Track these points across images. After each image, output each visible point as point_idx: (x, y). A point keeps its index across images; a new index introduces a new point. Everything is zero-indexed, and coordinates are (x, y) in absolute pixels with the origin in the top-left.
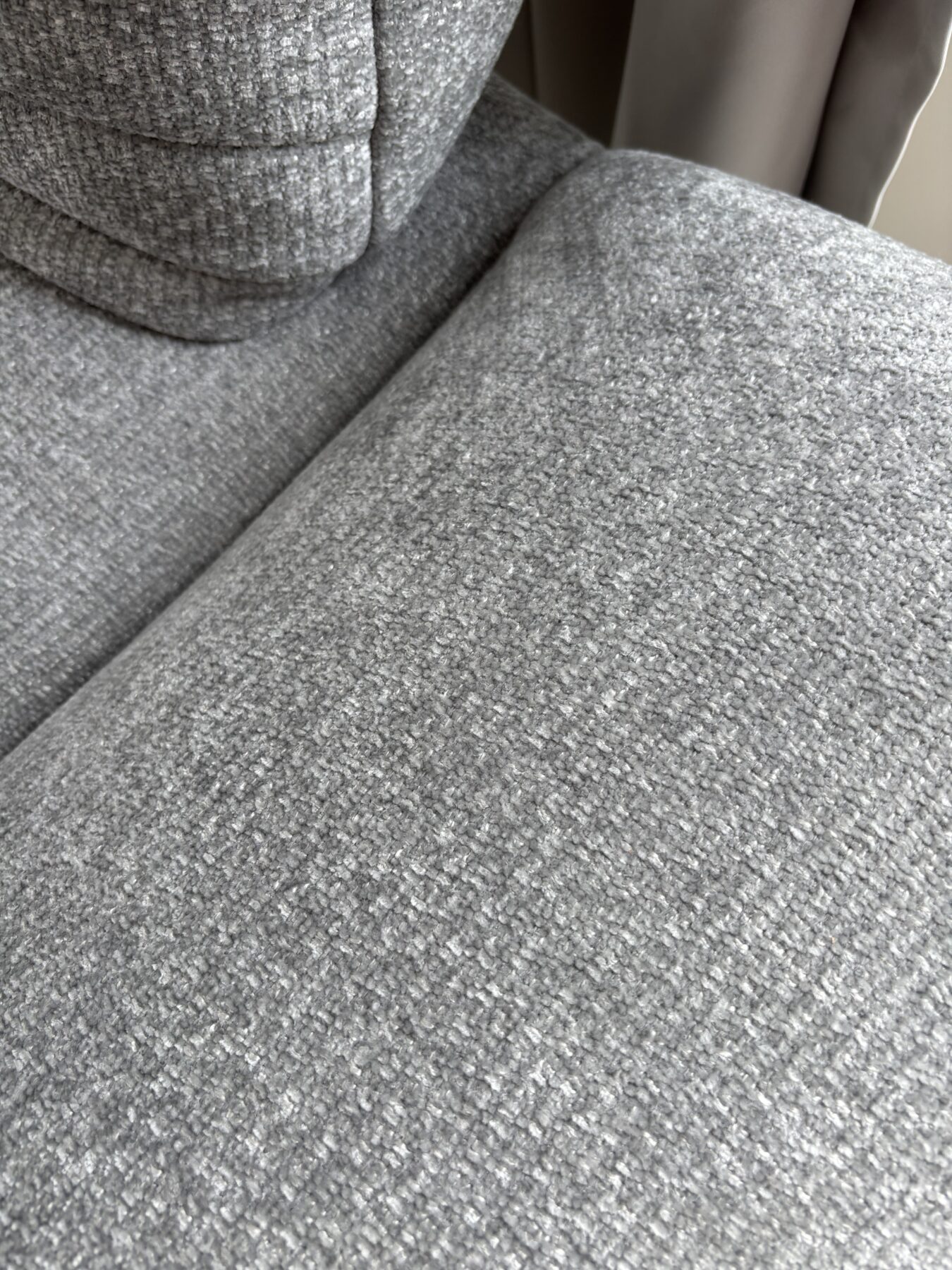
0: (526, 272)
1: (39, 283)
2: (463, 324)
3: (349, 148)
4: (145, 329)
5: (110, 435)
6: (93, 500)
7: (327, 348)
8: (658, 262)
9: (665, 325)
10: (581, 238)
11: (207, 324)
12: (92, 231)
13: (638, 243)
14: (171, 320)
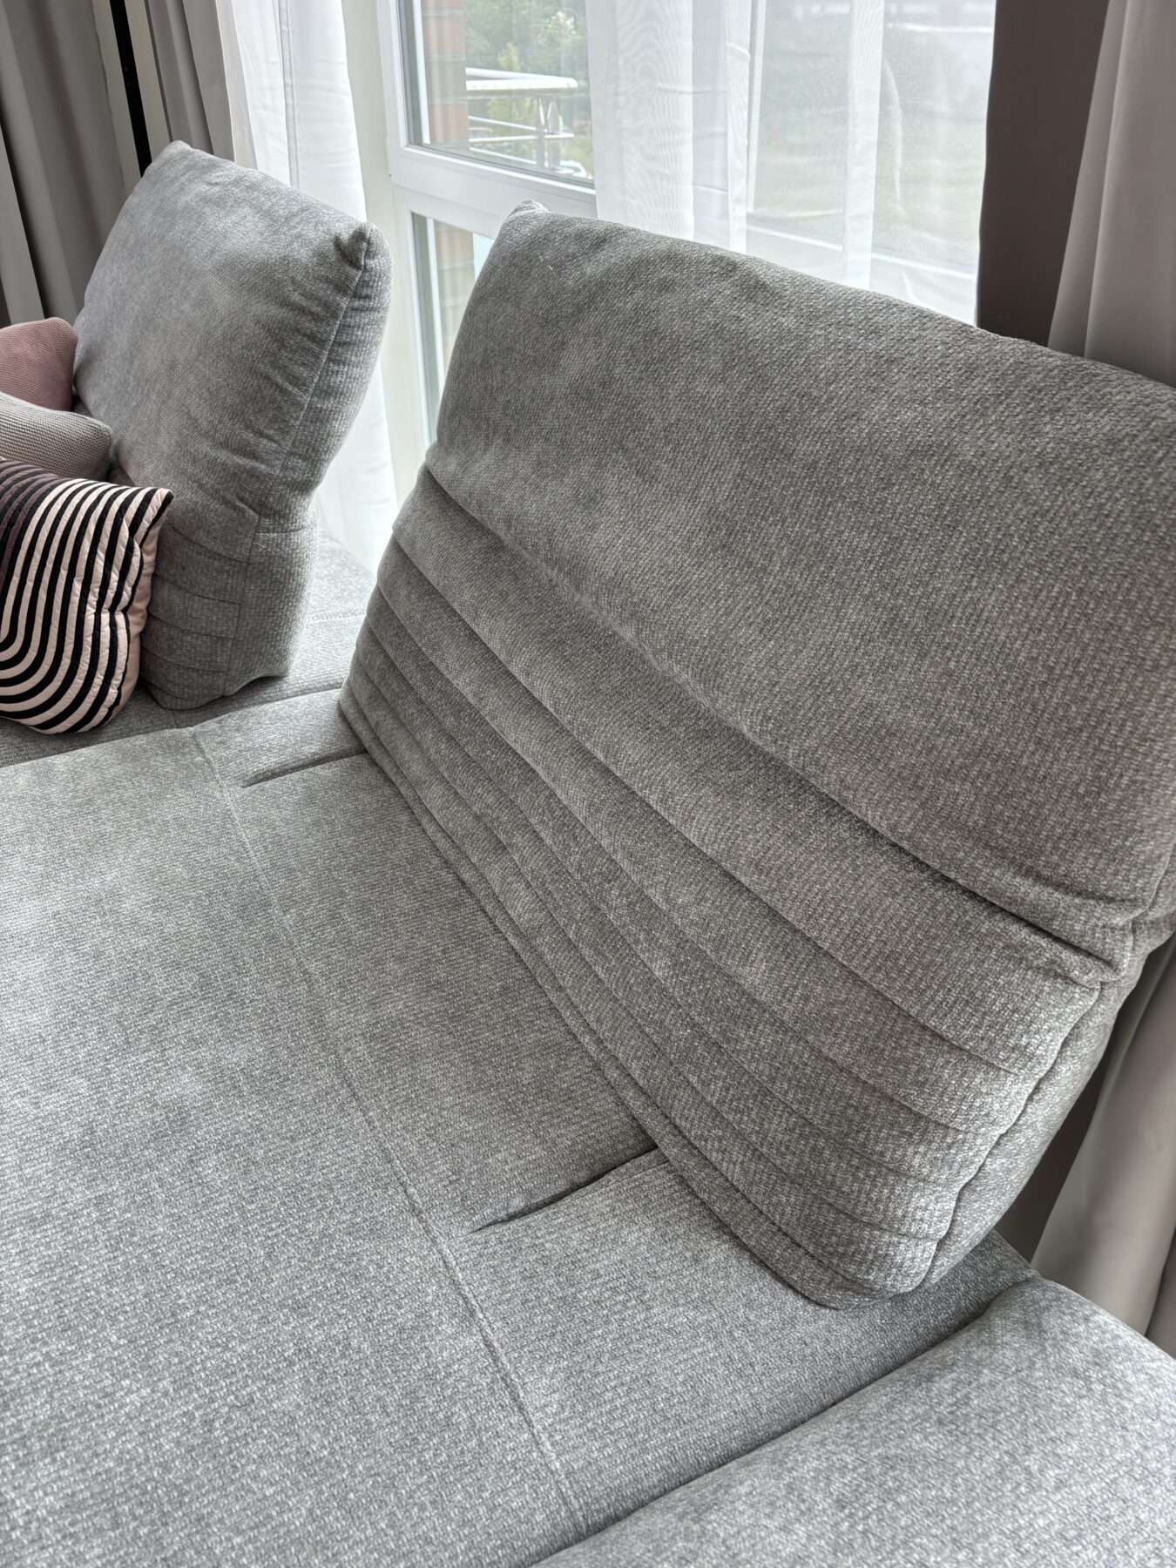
0: (1004, 1327)
1: (744, 1247)
2: (968, 1342)
3: (929, 1243)
4: (791, 1287)
5: (766, 1334)
6: (751, 1365)
7: (882, 1330)
8: (1073, 1344)
9: (1075, 1374)
10: (1034, 1321)
11: (826, 1296)
12: (786, 1234)
13: (1063, 1332)
14: (809, 1288)
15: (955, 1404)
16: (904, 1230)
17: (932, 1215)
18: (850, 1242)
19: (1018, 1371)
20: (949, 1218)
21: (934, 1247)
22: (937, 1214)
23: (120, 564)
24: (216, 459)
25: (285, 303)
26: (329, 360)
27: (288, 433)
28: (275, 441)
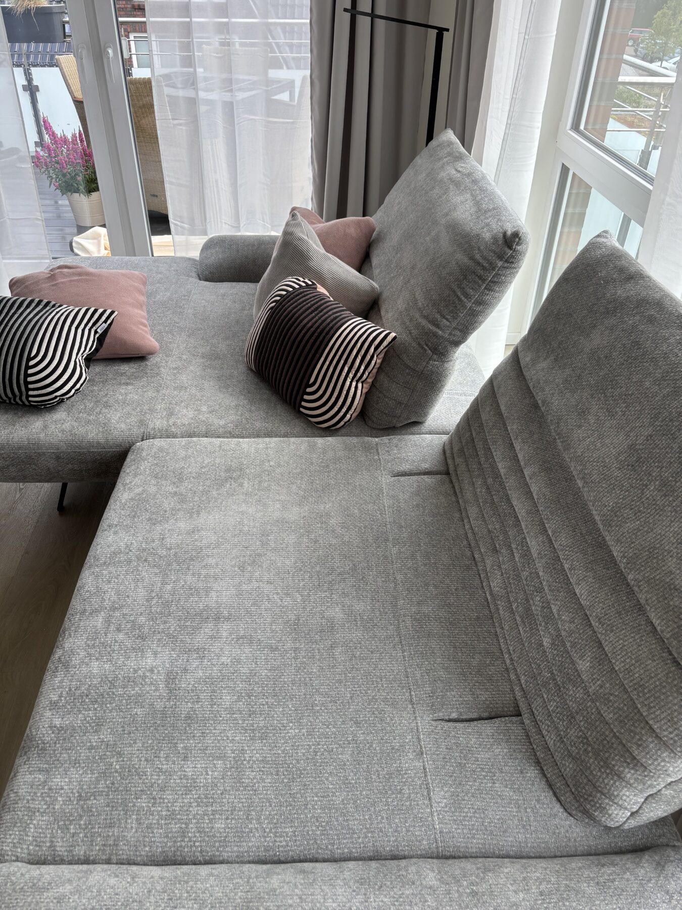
0: (647, 860)
1: (544, 775)
2: (628, 859)
3: (627, 811)
4: (560, 801)
5: (541, 816)
6: (530, 825)
7: (595, 837)
8: (674, 881)
9: (667, 892)
10: (662, 864)
11: (574, 812)
12: (564, 779)
13: (672, 874)
14: (568, 806)
15: (608, 880)
16: (616, 801)
17: (630, 800)
18: (590, 795)
19: (642, 880)
20: (639, 805)
21: (629, 814)
22: (633, 801)
23: (366, 363)
24: (420, 323)
25: (472, 258)
26: (485, 288)
27: (456, 319)
28: (449, 322)
